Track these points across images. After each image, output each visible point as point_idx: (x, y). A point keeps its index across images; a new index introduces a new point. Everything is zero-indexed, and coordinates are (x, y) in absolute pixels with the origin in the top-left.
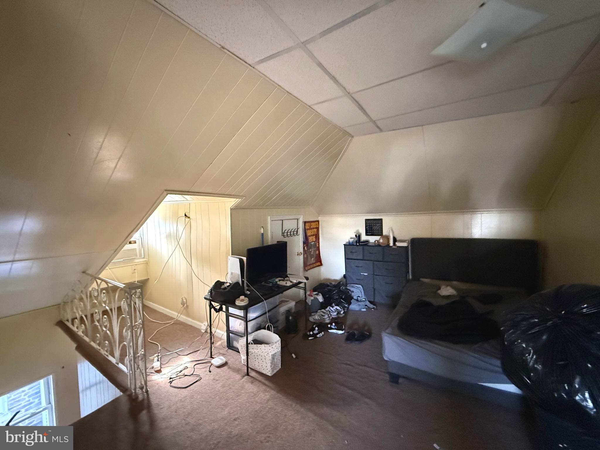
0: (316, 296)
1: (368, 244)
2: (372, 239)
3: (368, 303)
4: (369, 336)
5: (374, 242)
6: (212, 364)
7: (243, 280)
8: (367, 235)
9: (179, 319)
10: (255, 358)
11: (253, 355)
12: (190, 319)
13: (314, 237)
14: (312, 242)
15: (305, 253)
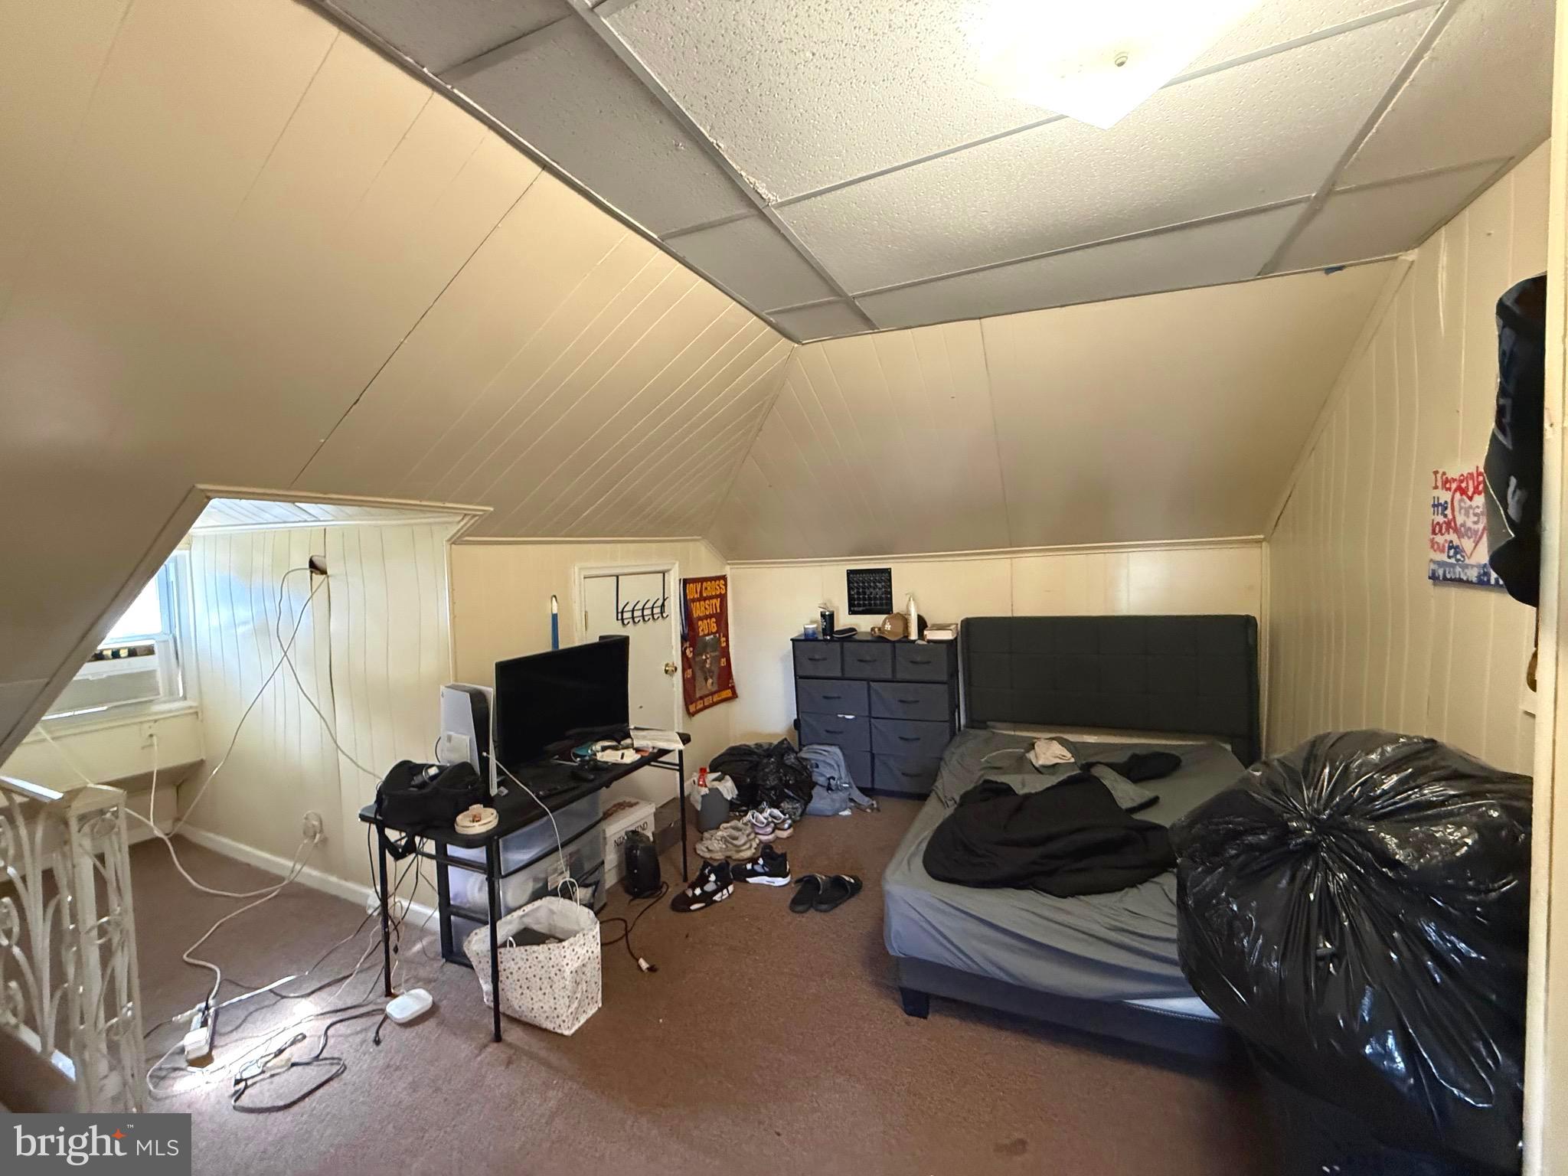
0: (716, 784)
1: (855, 637)
2: (866, 623)
3: (857, 795)
4: (856, 888)
5: (869, 630)
6: (386, 1017)
7: (485, 754)
8: (852, 612)
9: (299, 879)
10: (521, 987)
11: (515, 977)
12: (334, 879)
13: (714, 620)
14: (708, 635)
15: (686, 666)
